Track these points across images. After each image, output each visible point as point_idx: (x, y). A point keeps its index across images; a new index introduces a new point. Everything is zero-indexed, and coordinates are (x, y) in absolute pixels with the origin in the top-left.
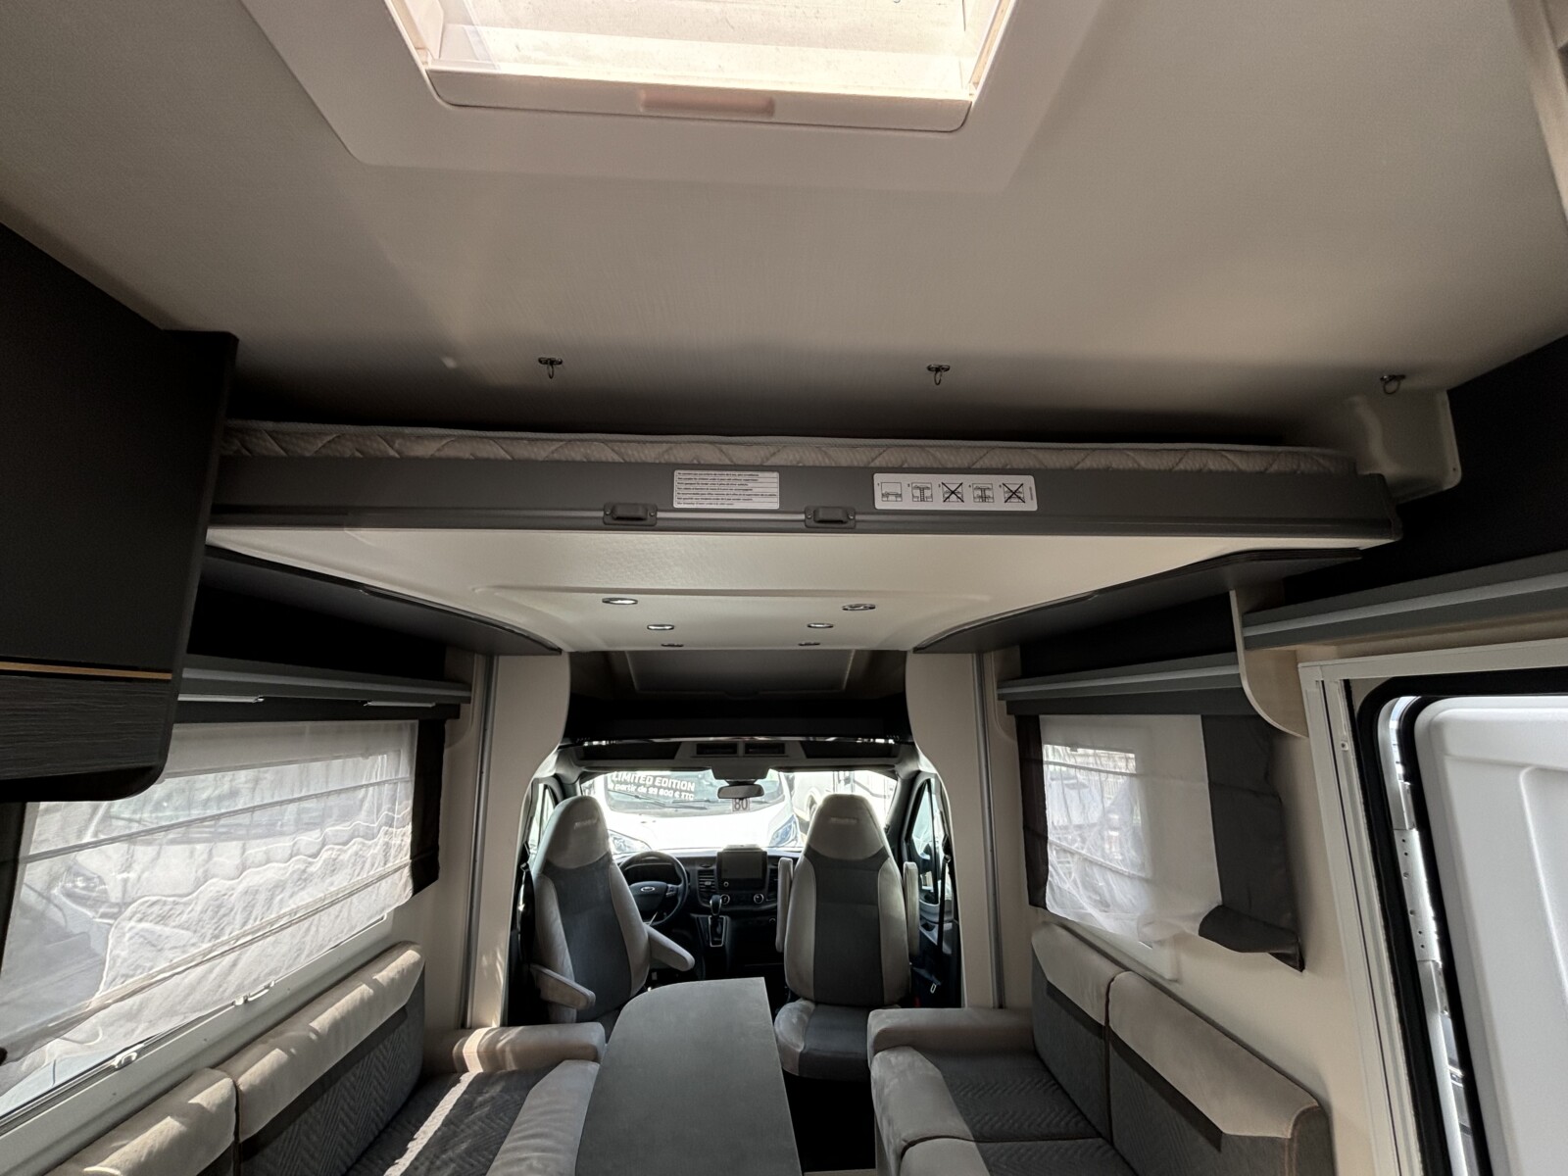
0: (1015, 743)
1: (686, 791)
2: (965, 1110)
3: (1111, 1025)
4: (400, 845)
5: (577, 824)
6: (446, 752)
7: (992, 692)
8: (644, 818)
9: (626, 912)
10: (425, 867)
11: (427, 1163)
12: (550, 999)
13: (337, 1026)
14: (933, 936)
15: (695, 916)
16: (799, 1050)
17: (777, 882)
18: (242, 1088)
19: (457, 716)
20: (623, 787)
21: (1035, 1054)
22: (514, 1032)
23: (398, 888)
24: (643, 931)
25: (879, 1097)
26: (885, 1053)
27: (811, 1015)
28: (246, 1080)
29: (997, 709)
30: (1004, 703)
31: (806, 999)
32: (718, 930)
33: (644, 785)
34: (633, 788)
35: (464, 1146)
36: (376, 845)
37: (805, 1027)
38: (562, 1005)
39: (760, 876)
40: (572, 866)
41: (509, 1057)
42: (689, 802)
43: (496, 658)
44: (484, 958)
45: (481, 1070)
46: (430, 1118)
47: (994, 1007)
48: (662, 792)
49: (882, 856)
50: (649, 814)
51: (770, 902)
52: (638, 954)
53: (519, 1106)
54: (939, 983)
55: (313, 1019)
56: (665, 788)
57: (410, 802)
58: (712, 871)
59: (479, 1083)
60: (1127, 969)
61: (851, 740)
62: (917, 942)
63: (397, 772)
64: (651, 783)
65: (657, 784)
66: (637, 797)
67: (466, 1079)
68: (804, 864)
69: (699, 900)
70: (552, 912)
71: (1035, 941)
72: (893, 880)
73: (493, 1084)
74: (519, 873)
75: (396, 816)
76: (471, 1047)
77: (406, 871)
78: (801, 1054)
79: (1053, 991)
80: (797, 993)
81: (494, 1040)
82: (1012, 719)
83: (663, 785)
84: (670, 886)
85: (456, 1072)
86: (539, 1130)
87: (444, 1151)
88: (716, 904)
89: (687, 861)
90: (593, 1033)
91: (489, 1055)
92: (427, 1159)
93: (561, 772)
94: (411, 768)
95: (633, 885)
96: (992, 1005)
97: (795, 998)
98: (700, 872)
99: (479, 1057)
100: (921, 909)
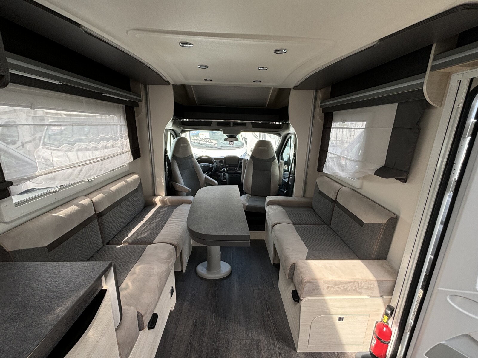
0: (322, 122)
1: (214, 143)
2: (291, 219)
3: (337, 200)
4: (126, 145)
5: (181, 145)
6: (136, 118)
7: (318, 104)
8: (202, 150)
9: (198, 171)
10: (136, 152)
11: (149, 222)
12: (178, 190)
13: (118, 190)
14: (286, 180)
15: (218, 173)
16: (247, 205)
17: (242, 165)
18: (93, 201)
19: (138, 106)
20: (196, 141)
21: (312, 208)
22: (169, 197)
23: (128, 158)
24: (203, 176)
25: (268, 215)
26: (270, 206)
27: (250, 198)
28: (94, 199)
29: (319, 110)
30: (322, 109)
31: (249, 194)
32: (225, 177)
33: (202, 141)
34: (198, 141)
35: (158, 220)
36: (118, 143)
37: (248, 200)
38: (182, 192)
39: (237, 163)
40: (181, 157)
41: (168, 202)
42: (215, 146)
43: (147, 85)
44: (158, 179)
45: (161, 205)
46: (149, 214)
47: (302, 197)
48: (207, 143)
49: (274, 158)
50: (204, 149)
51: (240, 170)
52: (202, 181)
53: (172, 212)
54: (287, 191)
55: (111, 188)
56: (208, 142)
57: (127, 132)
58: (223, 162)
59: (160, 208)
60: (344, 186)
61: (268, 122)
62: (281, 181)
63: (120, 122)
64: (204, 140)
65: (206, 140)
66: (200, 144)
67: (157, 207)
68: (250, 160)
69: (219, 169)
70: (177, 169)
71: (317, 181)
72: (276, 165)
73: (165, 208)
74: (165, 156)
75: (123, 136)
76: (157, 200)
77: (130, 153)
78: (247, 206)
79: (321, 193)
80: (246, 192)
81: (164, 198)
82: (323, 114)
83: (208, 141)
84: (211, 165)
85: (154, 205)
86: (178, 217)
87: (153, 220)
88: (224, 170)
89: (215, 159)
90: (191, 198)
91: (162, 201)
92: (149, 221)
93: (175, 129)
94: (125, 121)
95: (200, 164)
96: (301, 196)
97: (246, 194)
98: (219, 162)
99: (160, 202)
100: (283, 174)
